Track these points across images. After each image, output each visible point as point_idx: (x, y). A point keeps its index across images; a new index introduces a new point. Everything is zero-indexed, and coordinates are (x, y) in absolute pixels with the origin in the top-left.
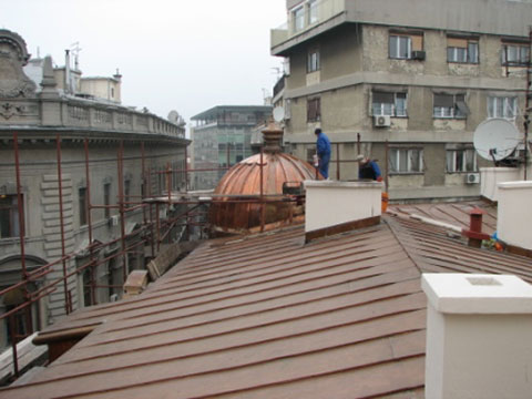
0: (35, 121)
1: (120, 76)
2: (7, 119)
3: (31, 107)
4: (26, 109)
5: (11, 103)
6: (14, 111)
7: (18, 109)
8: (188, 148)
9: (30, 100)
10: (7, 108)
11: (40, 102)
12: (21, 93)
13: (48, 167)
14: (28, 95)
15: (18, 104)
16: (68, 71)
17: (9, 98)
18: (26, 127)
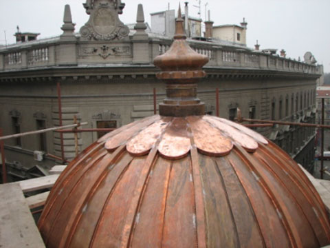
0: (129, 60)
1: (246, 24)
2: (105, 58)
3: (124, 47)
4: (121, 50)
5: (107, 46)
6: (110, 51)
7: (114, 50)
8: (318, 80)
9: (124, 42)
10: (104, 50)
11: (132, 43)
12: (116, 36)
13: (138, 98)
14: (122, 38)
15: (113, 46)
16: (186, 19)
17: (106, 41)
18: (120, 65)
